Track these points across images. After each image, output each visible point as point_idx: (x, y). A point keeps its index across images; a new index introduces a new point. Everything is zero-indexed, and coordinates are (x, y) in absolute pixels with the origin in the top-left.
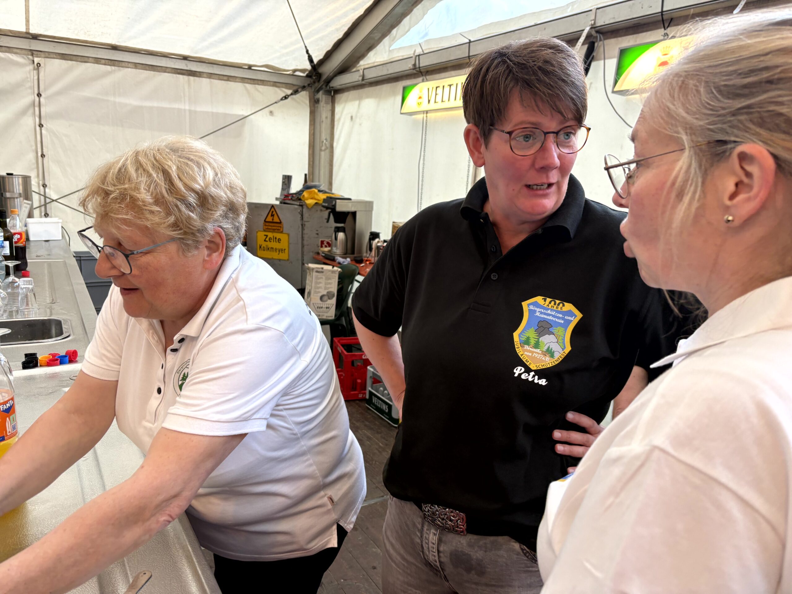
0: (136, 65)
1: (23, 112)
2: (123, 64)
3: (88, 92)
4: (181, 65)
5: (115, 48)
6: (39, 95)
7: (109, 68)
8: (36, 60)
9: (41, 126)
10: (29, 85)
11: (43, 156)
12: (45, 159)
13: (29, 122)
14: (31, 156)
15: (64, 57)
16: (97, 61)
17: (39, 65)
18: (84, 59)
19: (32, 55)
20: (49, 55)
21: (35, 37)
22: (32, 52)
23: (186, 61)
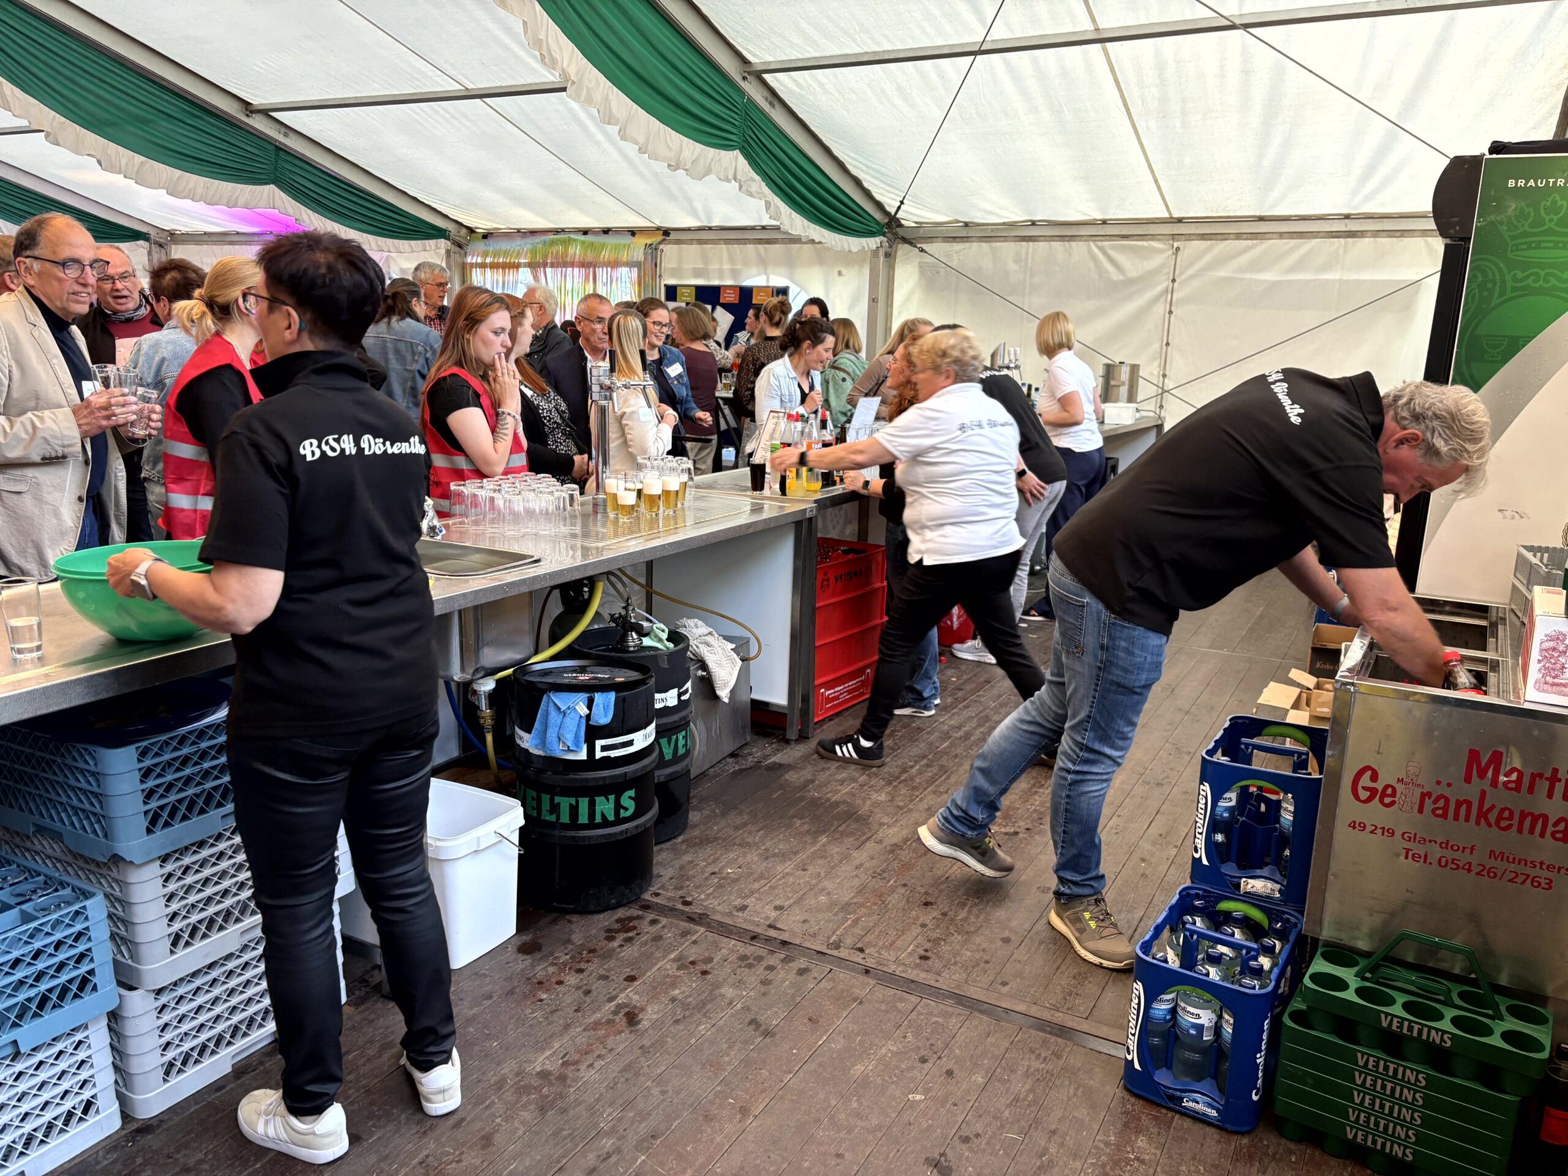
0: (1281, 235)
1: (1156, 299)
2: (1267, 236)
3: (1222, 273)
4: (1340, 226)
5: (1261, 219)
6: (1174, 281)
7: (1250, 242)
8: (1176, 245)
9: (1171, 312)
10: (1166, 270)
11: (1168, 344)
12: (1170, 348)
13: (1161, 309)
14: (1157, 345)
15: (1203, 237)
16: (1238, 236)
17: (1178, 249)
18: (1224, 237)
19: (1173, 239)
20: (1189, 237)
21: (1180, 220)
22: (1174, 237)
23: (1346, 221)
